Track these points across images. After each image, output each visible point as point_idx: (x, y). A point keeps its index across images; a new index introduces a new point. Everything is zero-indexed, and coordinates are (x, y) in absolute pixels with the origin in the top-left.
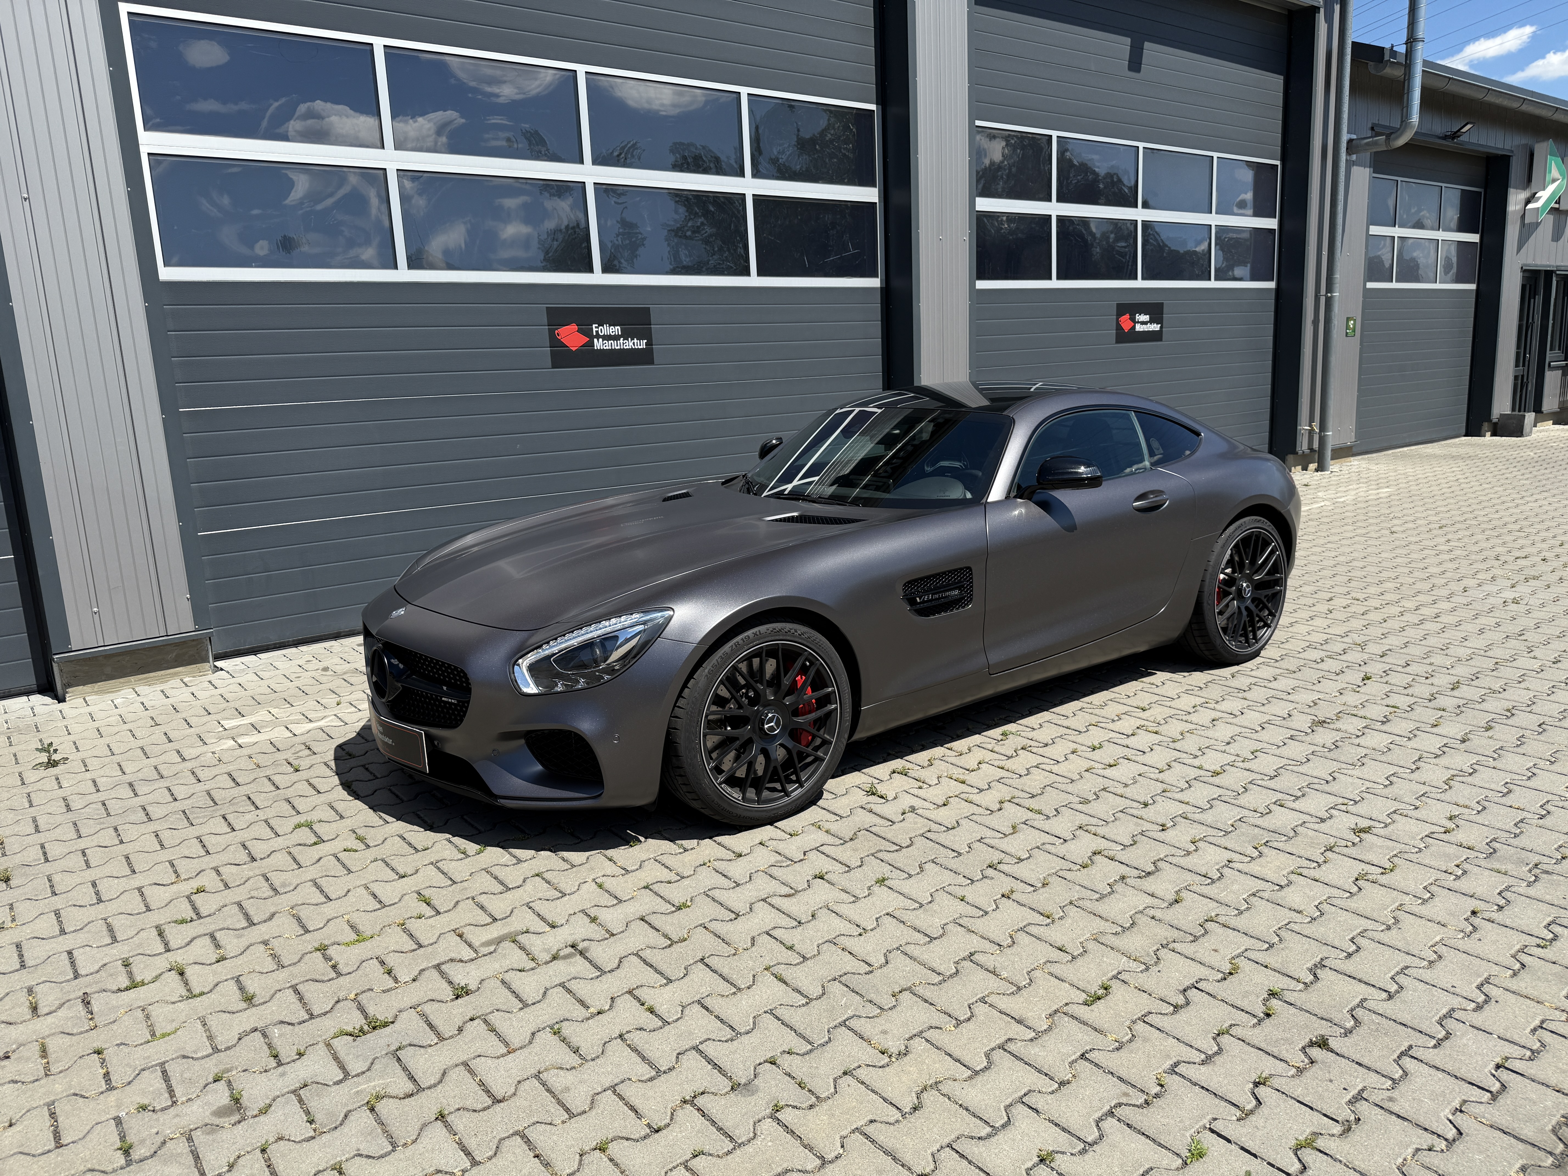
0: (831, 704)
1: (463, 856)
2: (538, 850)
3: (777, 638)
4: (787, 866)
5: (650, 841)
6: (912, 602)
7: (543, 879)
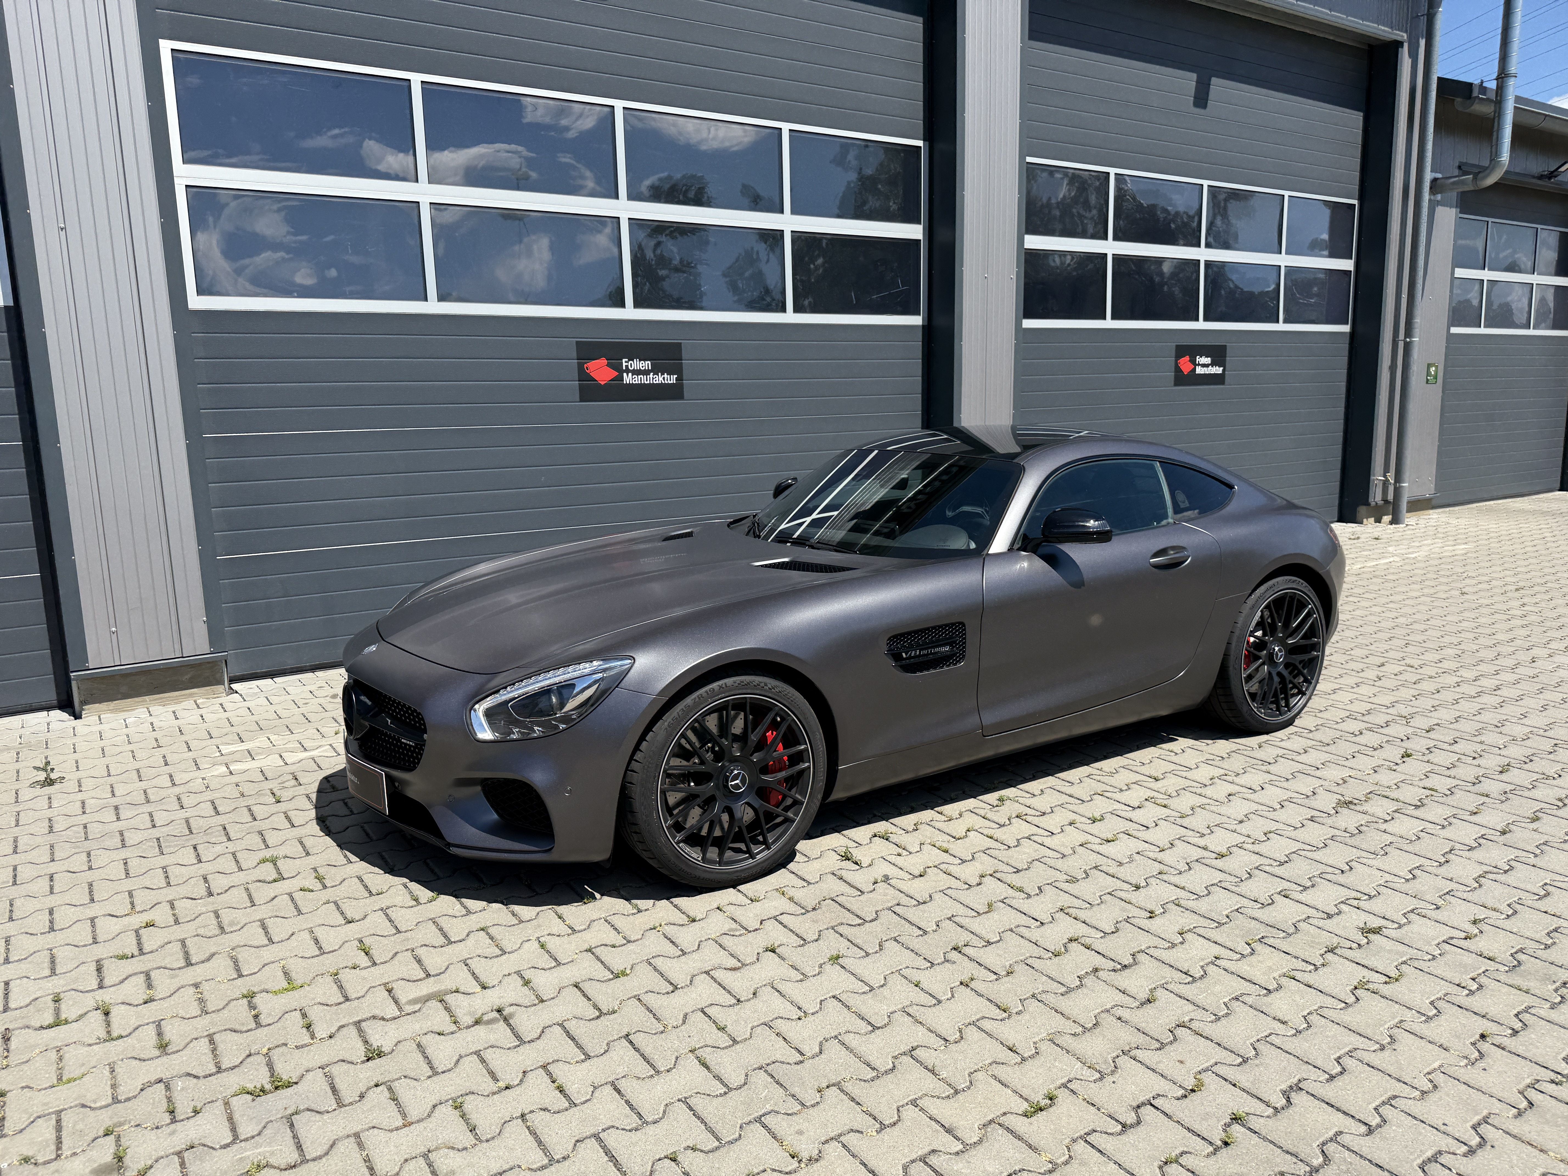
0: (803, 762)
1: (414, 903)
2: (490, 901)
3: (744, 691)
4: (740, 935)
5: (605, 898)
6: (897, 657)
7: (488, 934)
